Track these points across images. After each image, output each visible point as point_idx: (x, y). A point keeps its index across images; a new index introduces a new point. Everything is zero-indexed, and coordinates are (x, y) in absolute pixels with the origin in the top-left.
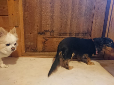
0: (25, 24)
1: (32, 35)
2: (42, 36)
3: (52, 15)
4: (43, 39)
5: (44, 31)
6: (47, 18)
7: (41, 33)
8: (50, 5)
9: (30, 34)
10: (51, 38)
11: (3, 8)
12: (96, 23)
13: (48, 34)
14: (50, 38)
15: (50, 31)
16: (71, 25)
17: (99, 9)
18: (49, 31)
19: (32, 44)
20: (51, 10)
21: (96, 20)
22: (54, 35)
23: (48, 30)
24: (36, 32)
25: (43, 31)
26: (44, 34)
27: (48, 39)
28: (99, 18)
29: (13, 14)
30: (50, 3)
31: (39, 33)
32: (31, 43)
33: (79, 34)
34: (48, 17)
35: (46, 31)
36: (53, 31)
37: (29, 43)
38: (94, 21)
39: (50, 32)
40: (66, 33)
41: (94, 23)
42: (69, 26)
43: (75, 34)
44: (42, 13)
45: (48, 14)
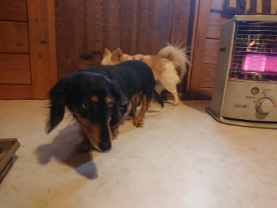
0: (57, 39)
1: (68, 59)
2: (87, 62)
3: (104, 24)
5: (92, 52)
6: (96, 30)
7: (86, 57)
8: (101, 7)
9: (66, 57)
11: (17, 8)
15: (102, 52)
17: (179, 18)
18: (99, 53)
20: (103, 16)
21: (175, 36)
23: (97, 51)
25: (89, 52)
26: (91, 58)
28: (180, 33)
29: (37, 20)
30: (102, 5)
31: (82, 57)
34: (98, 27)
35: (95, 53)
39: (102, 55)
42: (134, 46)
44: (88, 20)
45: (97, 22)
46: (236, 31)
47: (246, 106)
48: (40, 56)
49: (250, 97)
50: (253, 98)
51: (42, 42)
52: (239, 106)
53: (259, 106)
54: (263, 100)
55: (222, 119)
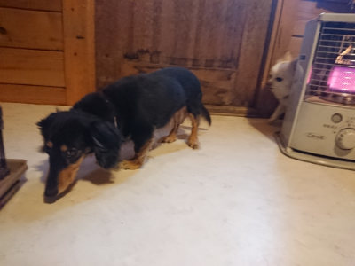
0: (97, 33)
1: (110, 59)
2: (132, 63)
3: (156, 14)
4: (136, 71)
5: (139, 50)
6: (145, 22)
7: (130, 57)
9: (107, 56)
10: (153, 68)
12: (249, 38)
13: (147, 58)
14: (149, 68)
15: (151, 51)
16: (197, 40)
17: (256, 7)
18: (147, 51)
19: (110, 80)
20: (154, 4)
21: (249, 31)
22: (158, 62)
23: (145, 49)
24: (120, 54)
25: (135, 50)
26: (137, 58)
27: (145, 69)
28: (256, 27)
29: (73, 9)
31: (126, 56)
32: (107, 78)
33: (212, 61)
34: (148, 19)
35: (142, 52)
36: (157, 53)
37: (103, 79)
38: (246, 33)
39: (151, 55)
40: (185, 59)
41: (245, 38)
42: (192, 43)
43: (204, 62)
44: (135, 9)
45: (146, 12)
46: (320, 35)
47: (322, 137)
48: (75, 54)
49: (329, 126)
50: (332, 127)
51: (78, 38)
52: (313, 136)
53: (340, 139)
54: (347, 131)
55: (289, 150)
